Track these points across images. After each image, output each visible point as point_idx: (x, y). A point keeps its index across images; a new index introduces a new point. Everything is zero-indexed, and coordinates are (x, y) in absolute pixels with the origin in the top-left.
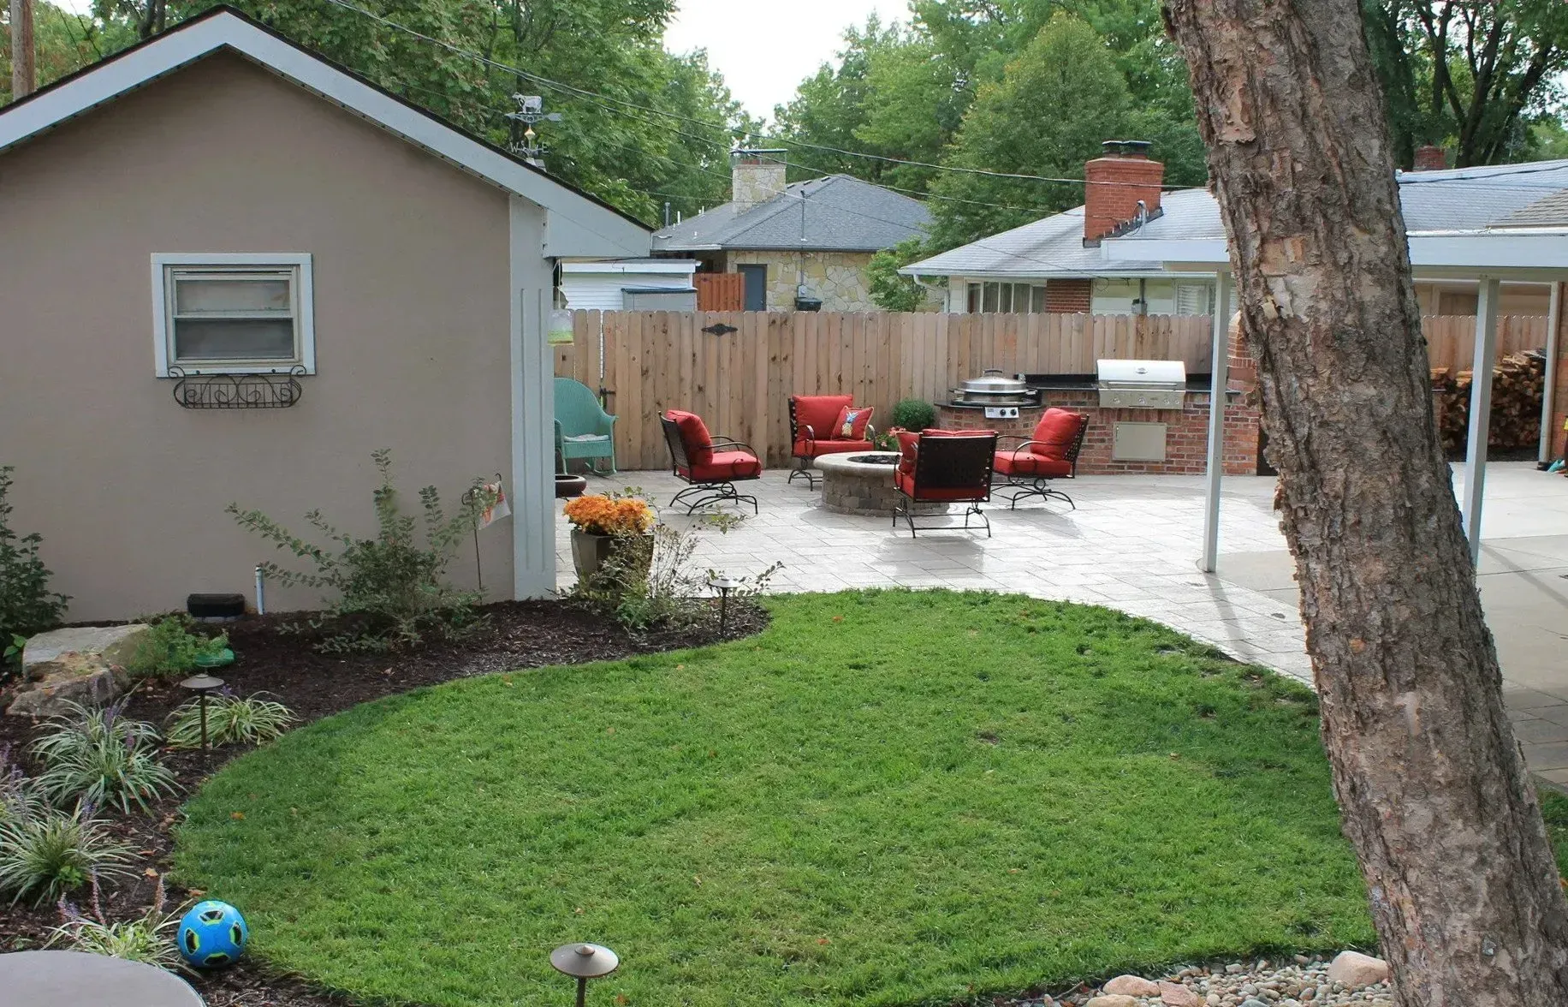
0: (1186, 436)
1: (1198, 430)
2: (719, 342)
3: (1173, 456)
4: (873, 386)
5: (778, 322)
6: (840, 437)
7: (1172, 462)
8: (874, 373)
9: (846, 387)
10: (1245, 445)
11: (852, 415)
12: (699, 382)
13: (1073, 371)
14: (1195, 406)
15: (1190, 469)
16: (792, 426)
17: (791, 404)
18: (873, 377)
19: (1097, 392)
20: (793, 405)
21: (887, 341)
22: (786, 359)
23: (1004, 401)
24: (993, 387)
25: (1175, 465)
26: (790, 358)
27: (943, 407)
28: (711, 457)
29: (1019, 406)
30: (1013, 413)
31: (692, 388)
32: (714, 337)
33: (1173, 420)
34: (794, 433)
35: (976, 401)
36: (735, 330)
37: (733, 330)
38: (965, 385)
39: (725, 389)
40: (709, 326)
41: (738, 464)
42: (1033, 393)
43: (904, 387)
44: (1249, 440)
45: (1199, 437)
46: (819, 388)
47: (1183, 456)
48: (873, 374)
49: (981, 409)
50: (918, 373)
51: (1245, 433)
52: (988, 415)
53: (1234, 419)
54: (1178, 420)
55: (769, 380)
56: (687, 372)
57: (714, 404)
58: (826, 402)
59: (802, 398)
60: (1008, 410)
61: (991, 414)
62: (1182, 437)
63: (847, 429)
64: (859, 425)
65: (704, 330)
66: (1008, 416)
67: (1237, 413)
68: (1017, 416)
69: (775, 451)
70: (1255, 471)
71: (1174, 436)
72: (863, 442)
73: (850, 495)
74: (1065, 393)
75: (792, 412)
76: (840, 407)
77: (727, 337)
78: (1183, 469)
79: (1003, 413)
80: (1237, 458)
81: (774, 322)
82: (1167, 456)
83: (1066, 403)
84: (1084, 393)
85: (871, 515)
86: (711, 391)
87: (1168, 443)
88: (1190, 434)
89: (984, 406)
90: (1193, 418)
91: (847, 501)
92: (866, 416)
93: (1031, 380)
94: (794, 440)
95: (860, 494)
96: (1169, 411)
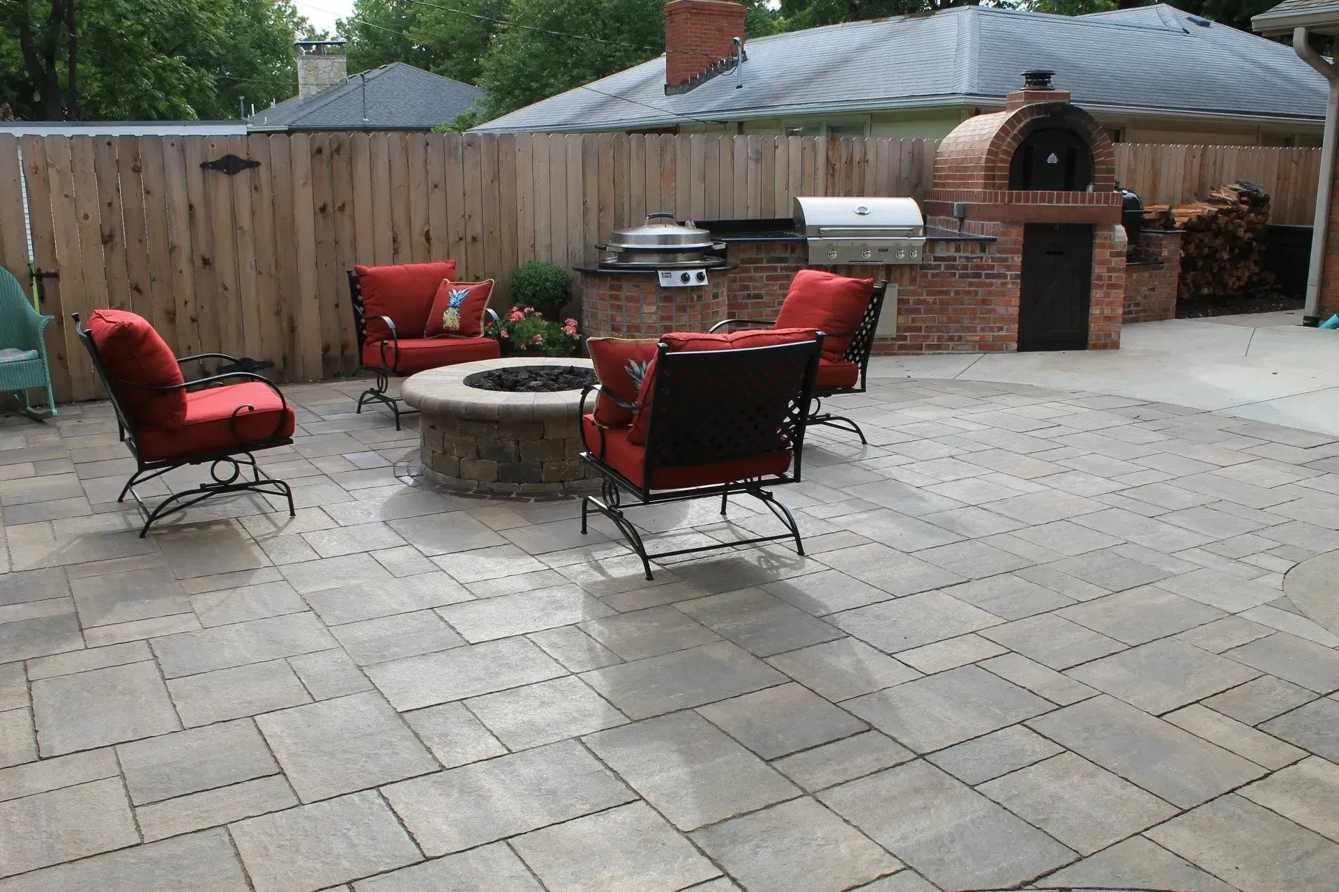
0: (925, 302)
1: (941, 293)
2: (232, 185)
3: (907, 329)
4: (479, 246)
5: (326, 150)
6: (441, 332)
7: (905, 338)
8: (478, 226)
9: (437, 248)
10: (1002, 310)
11: (457, 294)
12: (203, 250)
13: (751, 215)
14: (936, 259)
15: (929, 347)
16: (357, 317)
17: (354, 281)
18: (478, 233)
19: (804, 243)
20: (357, 282)
21: (496, 177)
22: (342, 208)
23: (681, 260)
24: (664, 239)
25: (908, 342)
26: (348, 209)
27: (586, 273)
28: (183, 407)
29: (706, 267)
30: (700, 277)
31: (192, 261)
32: (223, 179)
33: (906, 277)
34: (360, 327)
35: (637, 261)
36: (258, 164)
37: (253, 165)
38: (621, 239)
39: (248, 258)
40: (212, 159)
41: (245, 418)
42: (723, 246)
43: (523, 245)
44: (1008, 304)
45: (942, 303)
46: (396, 251)
47: (919, 329)
48: (476, 228)
49: (650, 275)
50: (542, 225)
51: (1003, 294)
52: (663, 282)
53: (988, 276)
54: (913, 279)
55: (318, 243)
56: (181, 236)
57: (230, 283)
58: (412, 274)
59: (370, 269)
60: (693, 274)
61: (670, 280)
62: (918, 302)
63: (451, 318)
64: (470, 309)
65: (204, 166)
66: (693, 282)
67: (992, 268)
68: (705, 282)
69: (335, 352)
70: (1015, 345)
71: (907, 302)
72: (480, 339)
73: (479, 455)
74: (758, 246)
75: (355, 293)
76: (435, 280)
77: (243, 176)
78: (920, 347)
79: (685, 278)
80: (991, 329)
81: (319, 151)
82: (898, 329)
83: (761, 261)
84: (785, 245)
85: (522, 497)
86: (224, 262)
87: (899, 312)
88: (930, 299)
89: (656, 269)
90: (934, 275)
91: (473, 469)
92: (480, 296)
93: (714, 228)
94: (361, 339)
95: (497, 452)
96: (901, 267)
